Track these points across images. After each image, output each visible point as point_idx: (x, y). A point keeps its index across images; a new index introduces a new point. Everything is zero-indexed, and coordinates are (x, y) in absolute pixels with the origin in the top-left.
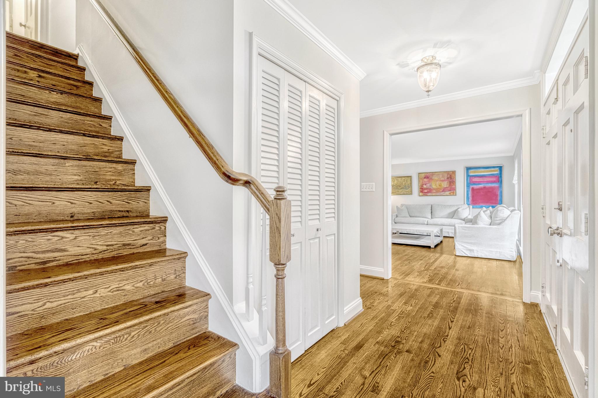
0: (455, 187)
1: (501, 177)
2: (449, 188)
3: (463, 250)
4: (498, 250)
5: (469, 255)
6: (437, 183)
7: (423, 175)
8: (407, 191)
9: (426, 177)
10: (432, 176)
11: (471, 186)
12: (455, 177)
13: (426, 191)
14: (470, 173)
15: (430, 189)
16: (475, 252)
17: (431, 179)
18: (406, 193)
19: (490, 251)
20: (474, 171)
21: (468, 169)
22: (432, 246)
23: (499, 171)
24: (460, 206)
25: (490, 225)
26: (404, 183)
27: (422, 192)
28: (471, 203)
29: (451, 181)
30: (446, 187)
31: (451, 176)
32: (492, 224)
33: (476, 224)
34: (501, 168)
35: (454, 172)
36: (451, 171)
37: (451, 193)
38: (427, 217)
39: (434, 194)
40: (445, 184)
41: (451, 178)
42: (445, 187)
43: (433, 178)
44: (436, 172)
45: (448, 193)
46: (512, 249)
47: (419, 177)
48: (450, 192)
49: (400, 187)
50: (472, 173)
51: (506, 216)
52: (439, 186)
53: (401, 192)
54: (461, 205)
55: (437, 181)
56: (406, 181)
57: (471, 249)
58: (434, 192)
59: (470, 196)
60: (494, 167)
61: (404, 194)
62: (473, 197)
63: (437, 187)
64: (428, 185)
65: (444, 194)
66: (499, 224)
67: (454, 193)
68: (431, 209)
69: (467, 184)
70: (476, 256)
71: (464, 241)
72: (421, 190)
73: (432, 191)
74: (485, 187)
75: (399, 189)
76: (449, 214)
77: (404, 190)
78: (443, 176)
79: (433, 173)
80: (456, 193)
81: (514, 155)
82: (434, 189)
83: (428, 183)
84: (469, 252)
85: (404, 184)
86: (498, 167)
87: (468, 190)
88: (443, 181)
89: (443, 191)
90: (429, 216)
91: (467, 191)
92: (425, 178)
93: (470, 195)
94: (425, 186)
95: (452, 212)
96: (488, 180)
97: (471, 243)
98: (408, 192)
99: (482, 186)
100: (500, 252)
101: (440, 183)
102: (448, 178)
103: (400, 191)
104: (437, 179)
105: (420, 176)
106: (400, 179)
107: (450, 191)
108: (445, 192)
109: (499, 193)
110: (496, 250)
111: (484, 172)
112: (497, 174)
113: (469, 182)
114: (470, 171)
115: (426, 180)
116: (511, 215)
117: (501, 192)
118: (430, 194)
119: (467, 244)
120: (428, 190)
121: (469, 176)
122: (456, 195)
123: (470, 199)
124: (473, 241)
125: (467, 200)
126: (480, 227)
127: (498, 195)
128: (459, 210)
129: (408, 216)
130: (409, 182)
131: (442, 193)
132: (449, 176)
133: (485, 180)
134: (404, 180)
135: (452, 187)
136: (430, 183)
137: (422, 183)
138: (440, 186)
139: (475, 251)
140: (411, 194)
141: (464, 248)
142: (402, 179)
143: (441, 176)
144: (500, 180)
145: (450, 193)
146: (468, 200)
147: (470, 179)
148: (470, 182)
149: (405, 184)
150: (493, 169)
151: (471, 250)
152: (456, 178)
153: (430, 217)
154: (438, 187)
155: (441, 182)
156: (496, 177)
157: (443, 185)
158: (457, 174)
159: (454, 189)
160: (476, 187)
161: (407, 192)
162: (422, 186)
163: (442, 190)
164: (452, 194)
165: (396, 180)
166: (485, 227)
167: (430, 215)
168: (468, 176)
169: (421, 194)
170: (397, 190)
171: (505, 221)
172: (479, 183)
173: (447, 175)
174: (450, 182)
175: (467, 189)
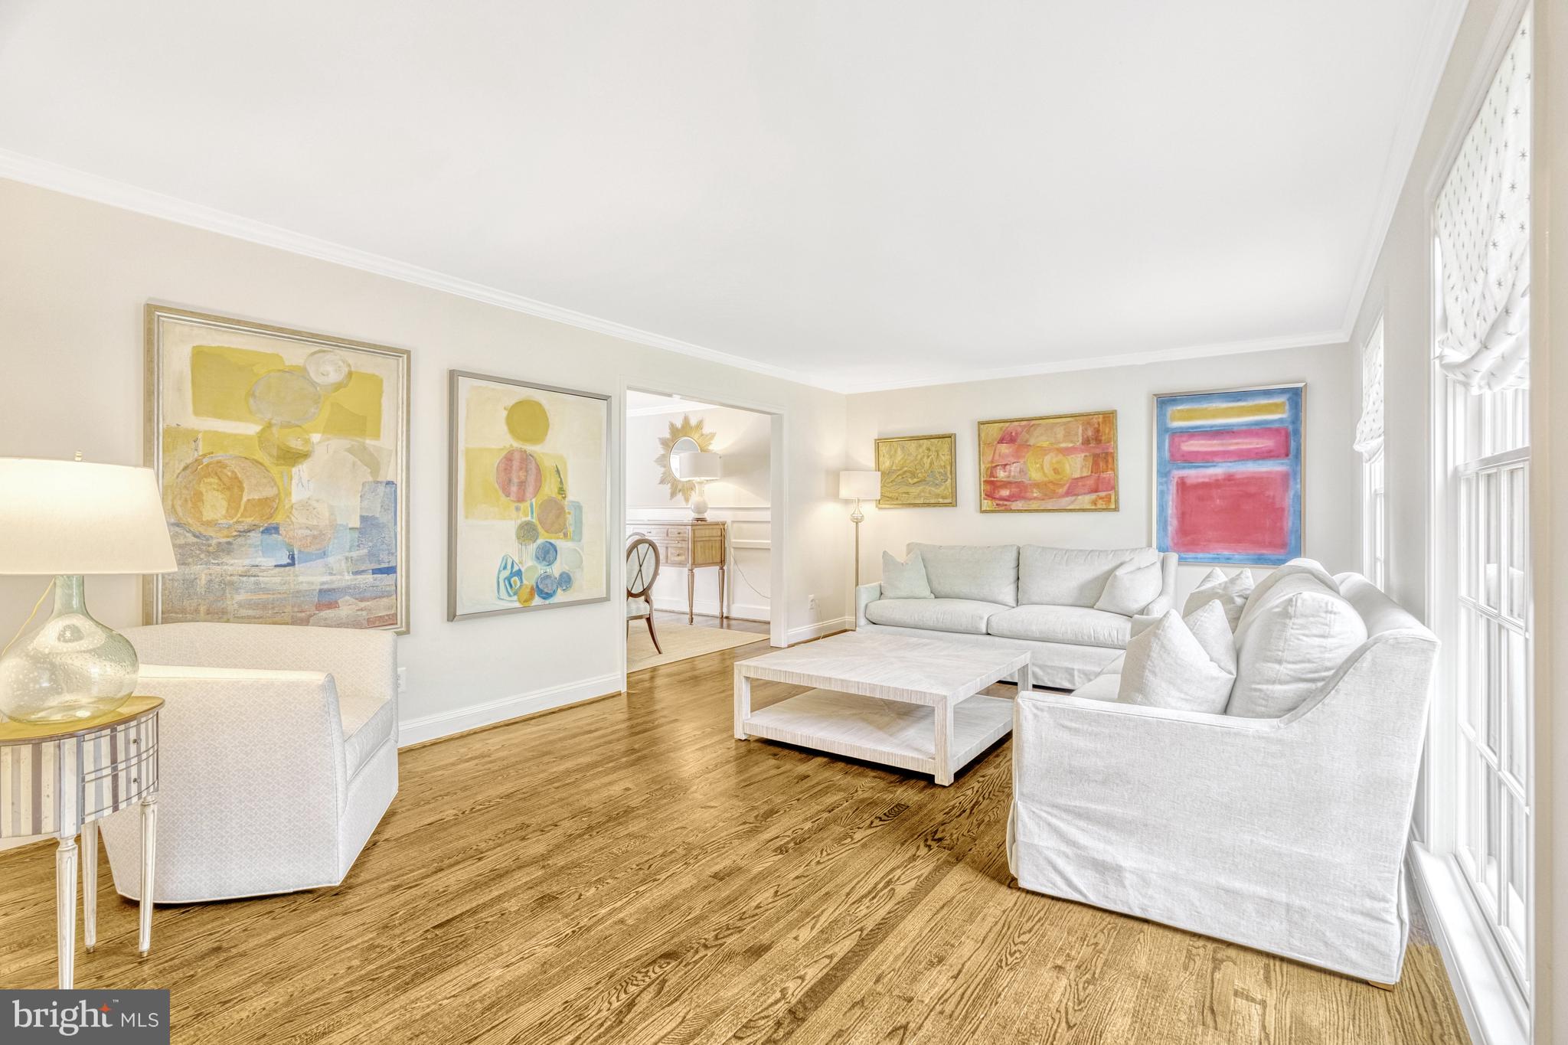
0: (1116, 476)
1: (1297, 432)
2: (1091, 482)
3: (1061, 863)
4: (1282, 896)
5: (1094, 899)
6: (1047, 458)
7: (995, 431)
8: (938, 491)
9: (1008, 438)
10: (1028, 432)
11: (1177, 473)
12: (1115, 435)
13: (1005, 493)
14: (1173, 419)
15: (1019, 484)
16: (1127, 883)
17: (1026, 446)
18: (933, 501)
19: (1227, 891)
20: (1188, 410)
21: (1165, 401)
22: (944, 778)
23: (1287, 407)
24: (1127, 557)
25: (1225, 711)
26: (927, 461)
27: (990, 496)
28: (1176, 544)
29: (1098, 451)
30: (1082, 478)
31: (1098, 431)
32: (1236, 703)
33: (1139, 698)
34: (1295, 396)
35: (1109, 418)
36: (1098, 414)
37: (1100, 501)
38: (1000, 598)
39: (1034, 505)
40: (1076, 466)
41: (1098, 440)
42: (1077, 475)
43: (1032, 442)
44: (1041, 418)
45: (1085, 500)
46: (1372, 896)
47: (979, 435)
48: (1094, 496)
49: (914, 475)
50: (1181, 419)
51: (1339, 656)
52: (1052, 472)
53: (919, 496)
54: (1134, 550)
55: (1045, 451)
56: (933, 455)
57: (1109, 859)
58: (1035, 498)
59: (1170, 512)
60: (1267, 393)
61: (928, 505)
62: (1183, 516)
63: (1045, 474)
64: (1014, 469)
65: (1072, 502)
66: (1292, 708)
67: (1108, 499)
68: (1013, 564)
69: (1159, 464)
70: (1138, 913)
71: (1062, 801)
72: (988, 487)
73: (1028, 495)
74: (1230, 478)
75: (909, 485)
76: (1083, 588)
77: (928, 488)
78: (1068, 435)
79: (1031, 423)
80: (1117, 501)
81: (1352, 337)
82: (1037, 485)
83: (1013, 460)
84: (1090, 873)
85: (927, 466)
86: (1283, 391)
87: (1165, 488)
88: (1066, 452)
89: (1068, 494)
90: (1007, 594)
91: (1162, 494)
92: (1001, 441)
93: (1171, 510)
94: (1001, 474)
95: (1096, 579)
96: (1244, 447)
97: (1108, 822)
98: (943, 498)
99: (1218, 471)
100: (1288, 907)
101: (1058, 462)
102: (1086, 442)
103: (914, 490)
104: (1045, 444)
105: (983, 435)
106: (914, 444)
107: (1096, 491)
108: (1078, 495)
109: (1289, 500)
110: (1262, 891)
111: (1224, 413)
112: (1281, 420)
113: (1167, 455)
114: (1171, 410)
115: (1004, 449)
116: (1368, 655)
117: (1299, 499)
118: (1018, 505)
119: (1082, 824)
120: (1015, 490)
121: (1167, 430)
122: (1116, 509)
123: (1173, 524)
124: (1118, 811)
125: (1158, 530)
126: (1160, 722)
127: (1282, 510)
128: (1119, 572)
129: (927, 592)
130: (945, 458)
131: (1065, 502)
132: (1090, 433)
133: (1232, 448)
134: (929, 449)
135: (1104, 475)
136: (1022, 461)
137: (992, 462)
138: (1056, 471)
139: (1129, 879)
140: (953, 504)
141: (1064, 848)
142: (920, 446)
143: (1060, 433)
144: (1293, 444)
145: (1094, 503)
146: (1165, 529)
147: (1172, 444)
148: (1172, 455)
149: (931, 463)
150: (1264, 401)
151: (1103, 868)
152: (1116, 442)
153: (1010, 599)
154: (1051, 476)
155: (1060, 457)
156: (1278, 431)
157: (1067, 467)
158: (1122, 423)
159: (1112, 486)
160: (1195, 474)
161: (937, 496)
162: (992, 475)
163: (1065, 488)
164: (1101, 504)
165: (899, 451)
166: (1195, 726)
167: (1012, 588)
168: (1163, 430)
169: (987, 504)
170: (904, 489)
171: (1324, 692)
172: (1208, 458)
173: (1085, 430)
174: (1096, 457)
175: (1159, 484)
